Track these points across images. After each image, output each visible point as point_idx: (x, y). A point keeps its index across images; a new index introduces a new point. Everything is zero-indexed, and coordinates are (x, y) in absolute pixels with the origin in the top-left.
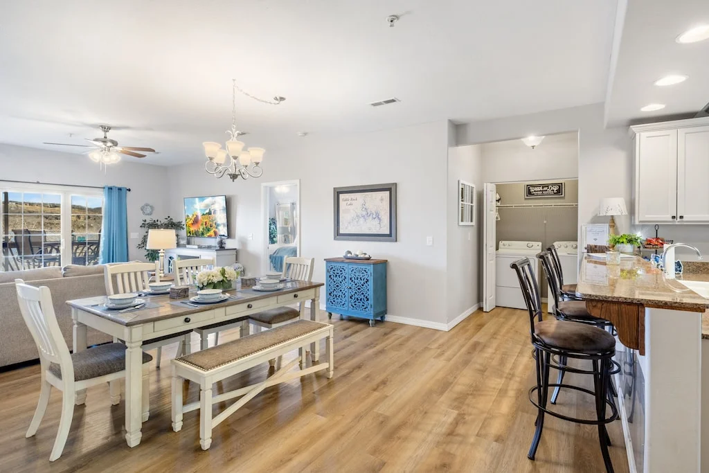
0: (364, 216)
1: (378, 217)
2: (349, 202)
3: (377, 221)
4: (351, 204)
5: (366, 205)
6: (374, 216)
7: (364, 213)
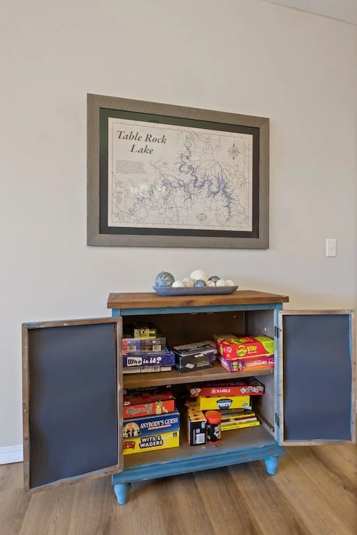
0: (185, 186)
1: (223, 189)
2: (141, 144)
3: (220, 200)
4: (145, 150)
5: (194, 158)
6: (214, 189)
7: (187, 178)
